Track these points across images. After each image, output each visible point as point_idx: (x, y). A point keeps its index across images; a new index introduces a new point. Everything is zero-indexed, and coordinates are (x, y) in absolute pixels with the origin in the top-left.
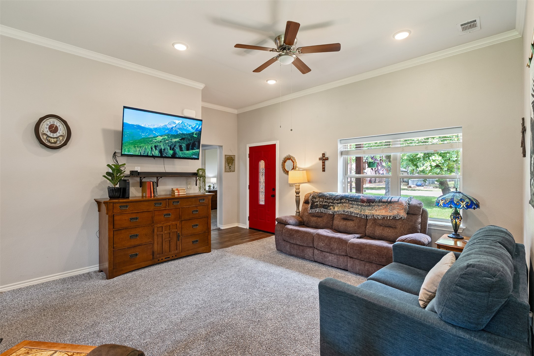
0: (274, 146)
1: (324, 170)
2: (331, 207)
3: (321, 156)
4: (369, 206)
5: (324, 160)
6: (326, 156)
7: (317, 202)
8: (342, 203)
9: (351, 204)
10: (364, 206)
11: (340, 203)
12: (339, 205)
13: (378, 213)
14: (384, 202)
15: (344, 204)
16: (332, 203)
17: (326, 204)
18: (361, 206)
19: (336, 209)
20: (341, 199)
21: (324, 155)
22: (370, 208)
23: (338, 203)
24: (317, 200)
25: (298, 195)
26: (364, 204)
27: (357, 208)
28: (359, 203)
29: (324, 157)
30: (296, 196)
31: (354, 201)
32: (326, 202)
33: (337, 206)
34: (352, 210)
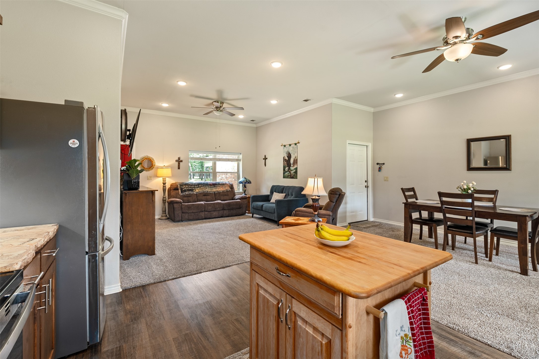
1: (179, 168)
2: (194, 190)
3: (177, 159)
4: (215, 187)
5: (179, 162)
6: (181, 159)
7: (184, 188)
8: (200, 187)
9: (205, 187)
10: (212, 187)
11: (198, 187)
12: (198, 188)
13: (219, 190)
14: (221, 184)
15: (201, 188)
16: (194, 188)
17: (190, 188)
18: (210, 187)
19: (197, 191)
20: (198, 185)
21: (179, 158)
22: (215, 188)
23: (197, 188)
25: (164, 185)
26: (212, 186)
27: (209, 189)
28: (209, 186)
29: (180, 160)
30: (163, 186)
31: (206, 185)
32: (190, 187)
33: (197, 189)
34: (207, 190)
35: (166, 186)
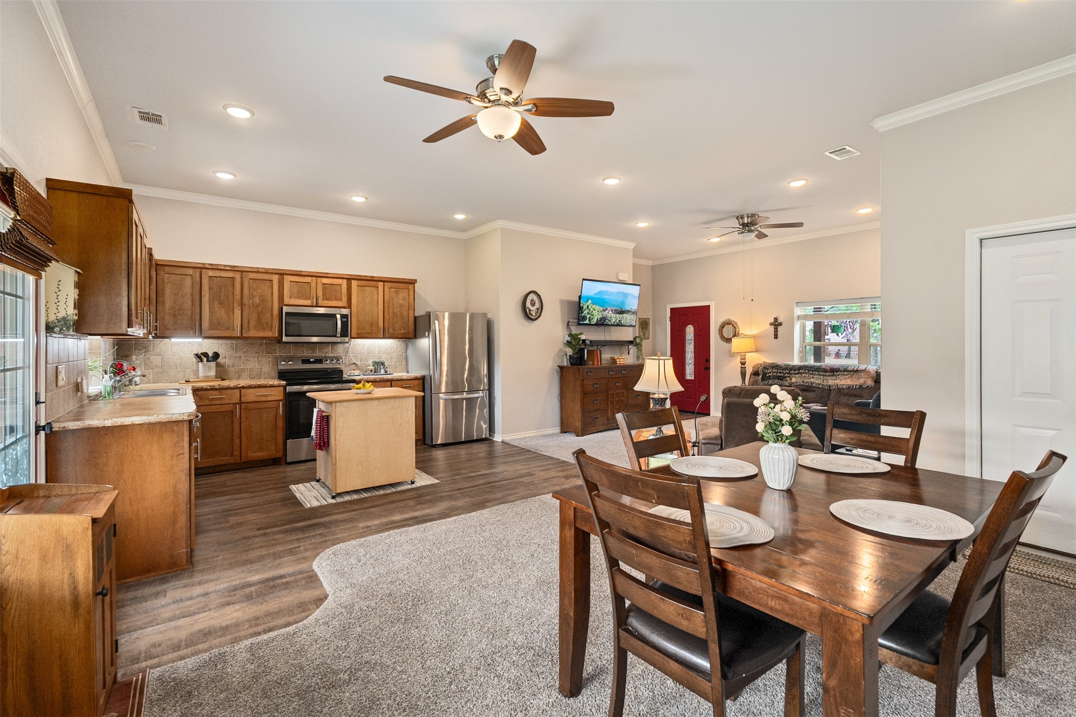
0: (708, 308)
1: (776, 337)
2: (788, 379)
3: (772, 320)
4: (833, 375)
5: (776, 325)
6: (779, 321)
7: (770, 373)
8: (801, 373)
9: (811, 374)
10: (827, 376)
11: (798, 373)
12: (797, 376)
13: (843, 382)
14: (849, 371)
15: (803, 375)
16: (788, 374)
17: (780, 375)
18: (824, 376)
19: (794, 380)
20: (799, 370)
21: (776, 319)
22: (834, 378)
23: (795, 374)
24: (769, 371)
25: (743, 366)
26: (827, 374)
27: (818, 378)
28: (821, 373)
29: (776, 322)
30: (741, 368)
31: (815, 371)
32: (780, 373)
33: (795, 377)
34: (812, 380)
35: (745, 368)
